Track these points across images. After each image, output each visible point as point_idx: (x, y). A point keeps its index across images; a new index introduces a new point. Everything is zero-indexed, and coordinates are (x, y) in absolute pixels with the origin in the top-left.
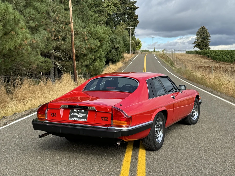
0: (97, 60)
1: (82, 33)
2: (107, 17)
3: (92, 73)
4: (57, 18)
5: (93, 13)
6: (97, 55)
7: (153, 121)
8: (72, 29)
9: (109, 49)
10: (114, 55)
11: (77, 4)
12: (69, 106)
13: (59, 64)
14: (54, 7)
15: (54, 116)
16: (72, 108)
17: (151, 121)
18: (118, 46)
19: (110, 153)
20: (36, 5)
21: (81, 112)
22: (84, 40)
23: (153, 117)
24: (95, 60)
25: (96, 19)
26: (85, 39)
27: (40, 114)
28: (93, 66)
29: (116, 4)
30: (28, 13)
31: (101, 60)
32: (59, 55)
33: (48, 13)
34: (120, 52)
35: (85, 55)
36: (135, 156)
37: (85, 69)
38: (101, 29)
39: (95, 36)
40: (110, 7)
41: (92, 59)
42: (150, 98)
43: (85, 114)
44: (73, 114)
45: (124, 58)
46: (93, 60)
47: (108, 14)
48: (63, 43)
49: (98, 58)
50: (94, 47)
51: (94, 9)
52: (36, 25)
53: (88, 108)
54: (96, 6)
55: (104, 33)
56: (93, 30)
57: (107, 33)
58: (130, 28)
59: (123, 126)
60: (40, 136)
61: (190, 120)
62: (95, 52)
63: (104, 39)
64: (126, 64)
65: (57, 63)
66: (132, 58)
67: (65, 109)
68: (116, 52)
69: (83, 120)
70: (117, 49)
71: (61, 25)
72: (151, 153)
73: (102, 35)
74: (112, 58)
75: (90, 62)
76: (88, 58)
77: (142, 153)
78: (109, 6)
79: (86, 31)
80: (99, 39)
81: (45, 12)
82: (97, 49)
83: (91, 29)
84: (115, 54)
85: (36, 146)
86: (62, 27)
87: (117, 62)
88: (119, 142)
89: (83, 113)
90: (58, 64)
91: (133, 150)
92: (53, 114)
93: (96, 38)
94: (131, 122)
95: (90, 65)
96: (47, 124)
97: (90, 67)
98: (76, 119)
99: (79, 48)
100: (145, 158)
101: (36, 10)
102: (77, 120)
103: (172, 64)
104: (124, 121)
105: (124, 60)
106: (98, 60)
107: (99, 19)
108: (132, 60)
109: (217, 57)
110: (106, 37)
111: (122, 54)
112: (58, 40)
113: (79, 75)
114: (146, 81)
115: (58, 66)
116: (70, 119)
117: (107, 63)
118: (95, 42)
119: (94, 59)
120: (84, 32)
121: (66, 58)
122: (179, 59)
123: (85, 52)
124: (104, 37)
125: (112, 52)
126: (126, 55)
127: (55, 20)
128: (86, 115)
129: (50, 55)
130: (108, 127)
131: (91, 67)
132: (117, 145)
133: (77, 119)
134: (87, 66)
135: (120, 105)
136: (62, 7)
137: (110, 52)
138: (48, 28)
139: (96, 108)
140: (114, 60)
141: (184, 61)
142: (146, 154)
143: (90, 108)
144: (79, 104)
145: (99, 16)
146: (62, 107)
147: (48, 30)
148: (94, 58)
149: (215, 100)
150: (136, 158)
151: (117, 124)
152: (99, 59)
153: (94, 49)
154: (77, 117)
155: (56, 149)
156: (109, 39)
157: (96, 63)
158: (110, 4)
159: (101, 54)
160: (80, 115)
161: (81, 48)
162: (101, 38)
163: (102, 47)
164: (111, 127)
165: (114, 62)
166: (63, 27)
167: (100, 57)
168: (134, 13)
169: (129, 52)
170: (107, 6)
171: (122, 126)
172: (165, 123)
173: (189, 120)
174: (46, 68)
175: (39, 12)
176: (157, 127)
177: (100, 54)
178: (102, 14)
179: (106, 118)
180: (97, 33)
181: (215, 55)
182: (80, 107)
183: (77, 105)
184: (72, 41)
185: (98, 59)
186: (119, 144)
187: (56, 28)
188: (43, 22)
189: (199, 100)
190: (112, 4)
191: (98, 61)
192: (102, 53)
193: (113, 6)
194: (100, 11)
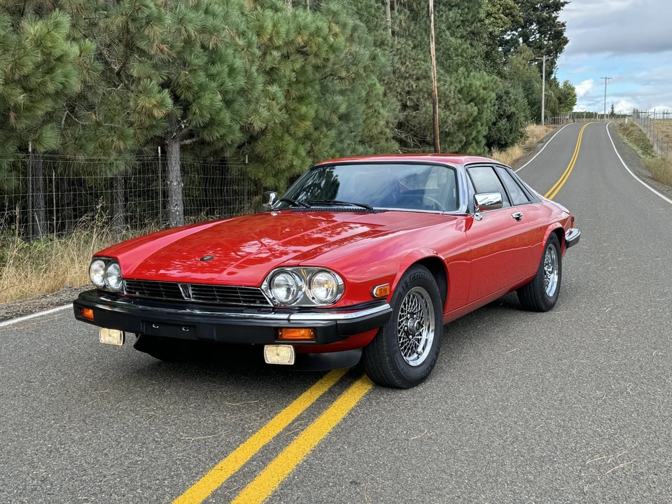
0: (471, 144)
2: (489, 40)
5: (459, 41)
6: (471, 134)
8: (435, 91)
9: (494, 119)
10: (503, 132)
18: (513, 109)
22: (448, 106)
24: (467, 145)
25: (465, 55)
26: (450, 104)
29: (509, 9)
31: (478, 143)
32: (403, 136)
34: (517, 122)
35: (449, 134)
38: (480, 79)
39: (469, 95)
40: (495, 18)
41: (462, 141)
45: (528, 137)
46: (463, 144)
47: (491, 34)
48: (413, 113)
49: (473, 139)
50: (466, 118)
51: (462, 31)
55: (485, 89)
56: (465, 83)
57: (491, 87)
58: (544, 61)
62: (466, 128)
63: (485, 101)
64: (530, 150)
66: (547, 136)
68: (508, 124)
70: (509, 117)
73: (482, 92)
74: (500, 137)
75: (458, 147)
76: (455, 140)
78: (491, 14)
80: (476, 102)
82: (471, 121)
84: (505, 129)
87: (509, 146)
93: (470, 99)
103: (647, 148)
105: (527, 142)
107: (470, 51)
108: (547, 141)
110: (490, 97)
111: (522, 127)
118: (469, 106)
119: (465, 142)
120: (450, 92)
122: (667, 136)
124: (485, 97)
125: (498, 125)
126: (531, 129)
137: (494, 124)
140: (504, 143)
145: (472, 46)
148: (465, 140)
152: (474, 143)
153: (466, 121)
157: (470, 150)
158: (495, 10)
159: (478, 132)
162: (480, 99)
163: (480, 118)
165: (503, 146)
167: (477, 138)
168: (556, 17)
169: (541, 120)
170: (488, 16)
177: (476, 131)
178: (477, 40)
180: (471, 89)
184: (434, 112)
185: (472, 141)
190: (498, 10)
192: (481, 128)
193: (503, 13)
194: (473, 33)
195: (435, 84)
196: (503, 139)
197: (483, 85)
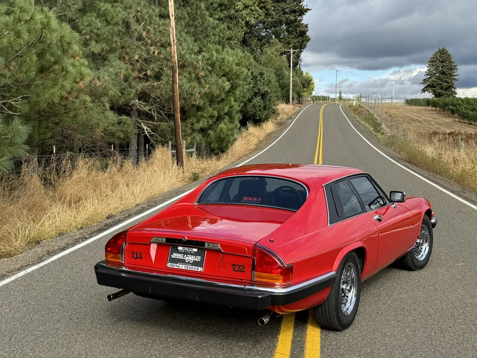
0: (223, 119)
1: (195, 63)
2: (245, 29)
3: (212, 145)
4: (144, 34)
5: (217, 21)
6: (224, 109)
7: (337, 271)
8: (174, 57)
9: (248, 96)
10: (258, 108)
11: (184, 5)
12: (168, 240)
13: (148, 127)
14: (139, 11)
15: (137, 257)
16: (173, 243)
17: (332, 271)
18: (267, 89)
19: (249, 333)
20: (103, 9)
21: (191, 252)
22: (198, 79)
23: (336, 264)
24: (219, 119)
25: (221, 35)
26: (200, 76)
27: (110, 252)
28: (216, 131)
29: (263, 3)
30: (88, 26)
31: (231, 119)
32: (147, 109)
33: (127, 25)
34: (270, 100)
35: (199, 108)
36: (299, 341)
37: (198, 137)
38: (232, 56)
39: (221, 69)
40: (251, 10)
41: (213, 117)
42: (330, 224)
43: (200, 258)
44: (175, 256)
45: (279, 114)
46: (215, 120)
47: (247, 23)
48: (156, 84)
49: (226, 114)
50: (218, 92)
51: (220, 13)
52: (103, 49)
53: (206, 245)
54: (223, 8)
55: (238, 65)
56: (217, 58)
57: (244, 64)
58: (292, 52)
59: (276, 285)
60: (109, 297)
61: (412, 261)
62: (219, 102)
63: (238, 76)
64: (281, 125)
65: (142, 124)
66: (294, 114)
67: (159, 245)
68: (262, 102)
69: (195, 268)
70: (263, 96)
71: (152, 48)
72: (332, 335)
73: (235, 68)
74: (255, 113)
75: (208, 122)
76: (205, 115)
77: (313, 334)
78: (248, 7)
79: (201, 59)
80: (229, 77)
81: (121, 22)
82: (223, 96)
83: (212, 55)
84: (260, 106)
85: (102, 312)
86: (154, 52)
87: (264, 122)
88: (266, 317)
89: (195, 254)
90: (145, 128)
91: (294, 328)
92: (137, 253)
93: (222, 73)
94: (291, 276)
95: (209, 128)
96: (123, 275)
97: (210, 134)
98: (182, 267)
99: (187, 94)
100: (319, 347)
101: (103, 18)
102: (184, 268)
103: (377, 126)
104: (277, 275)
105: (278, 118)
106: (225, 118)
107: (228, 33)
108: (295, 118)
109: (471, 113)
110: (242, 72)
111: (274, 105)
112: (146, 78)
113: (188, 150)
114: (323, 187)
115: (145, 130)
116: (169, 265)
117: (243, 123)
118: (220, 81)
119: (217, 118)
120: (197, 62)
121: (162, 115)
122: (390, 116)
123: (199, 103)
124: (238, 73)
125: (253, 102)
126: (282, 107)
127: (140, 38)
128: (202, 259)
129: (130, 109)
130: (245, 286)
131: (211, 132)
132: (262, 322)
133: (184, 266)
134: (203, 131)
135: (270, 241)
136: (155, 12)
137: (250, 101)
138: (127, 54)
139: (221, 245)
140: (258, 118)
141: (401, 120)
142: (321, 337)
143: (208, 245)
144: (188, 237)
145: (229, 28)
146: (153, 240)
147: (127, 57)
148: (216, 116)
149: (465, 212)
150: (301, 347)
151: (264, 280)
152: (227, 117)
153: (218, 95)
154: (183, 261)
155: (140, 321)
156: (248, 75)
157: (222, 125)
158: (251, 3)
159: (231, 107)
160: (190, 258)
161: (192, 95)
162: (232, 74)
163: (233, 93)
164: (252, 285)
165: (258, 122)
166: (156, 53)
167: (230, 113)
168: (301, 20)
169: (289, 101)
170: (245, 8)
171: (272, 285)
172: (360, 272)
173: (410, 260)
174: (122, 136)
175: (108, 23)
176: (344, 283)
177: (229, 106)
178: (234, 24)
179: (242, 267)
180: (223, 64)
181: (466, 108)
182: (190, 243)
183: (184, 238)
184: (174, 82)
185: (225, 116)
186: (266, 320)
187: (142, 55)
188: (116, 42)
189: (430, 219)
190: (254, 4)
191: (226, 120)
192: (234, 103)
193: (258, 6)
194: (231, 18)
195: (174, 48)
196: (257, 115)
197: (236, 61)
